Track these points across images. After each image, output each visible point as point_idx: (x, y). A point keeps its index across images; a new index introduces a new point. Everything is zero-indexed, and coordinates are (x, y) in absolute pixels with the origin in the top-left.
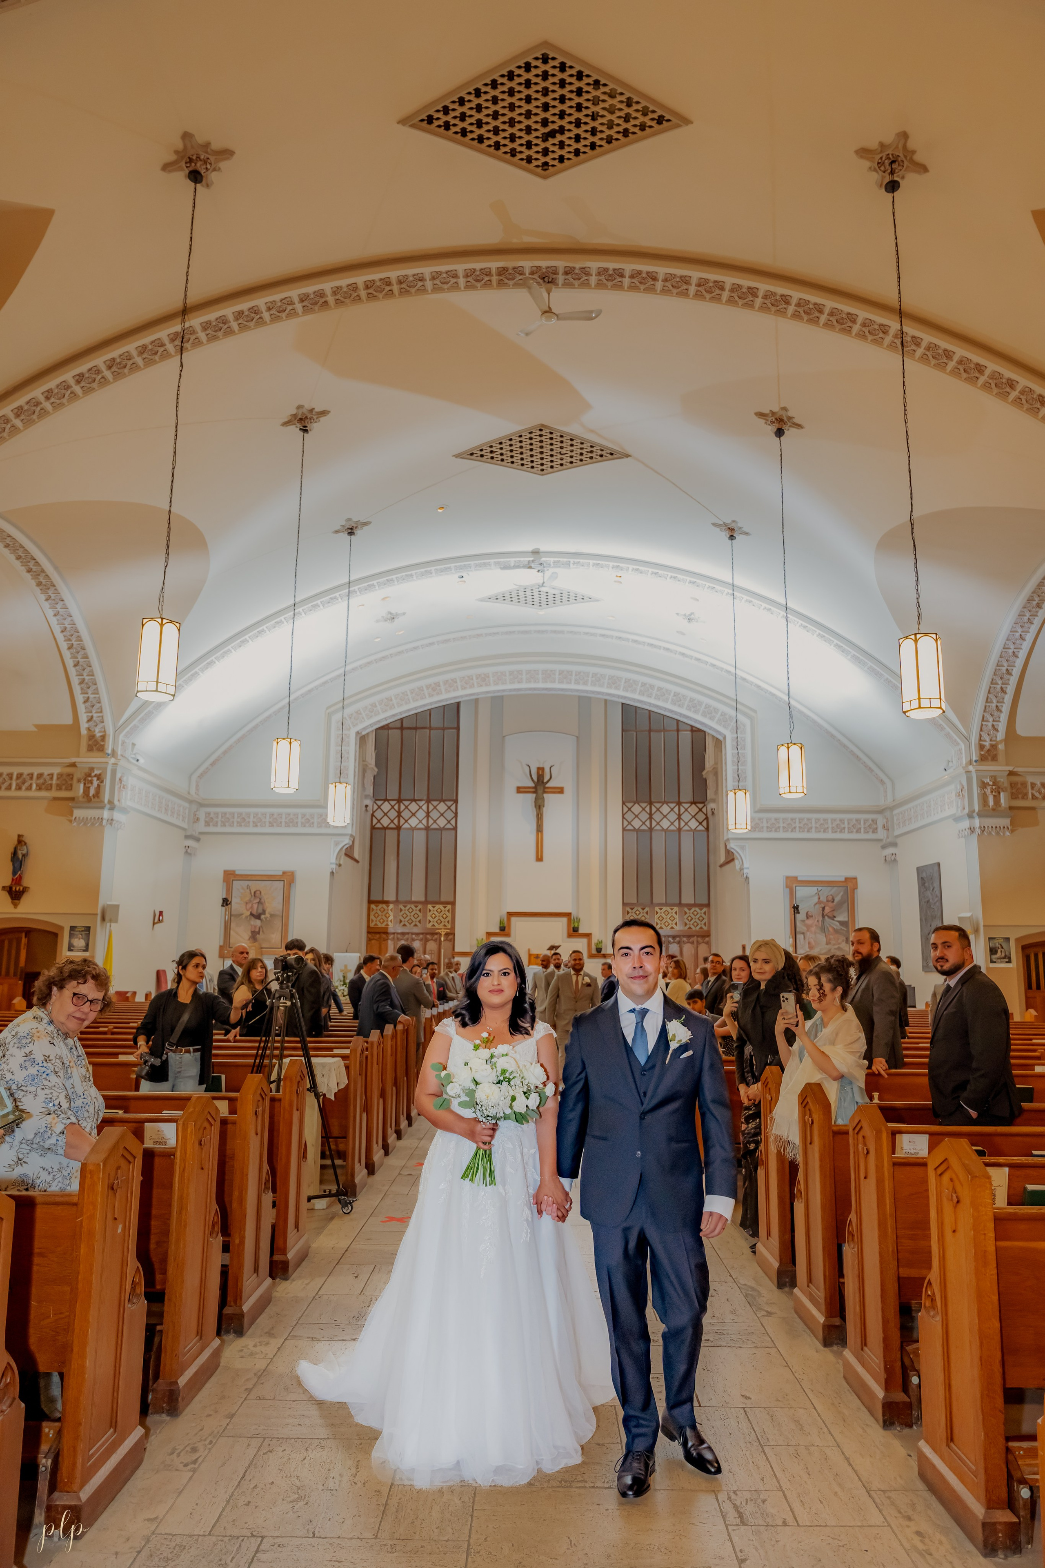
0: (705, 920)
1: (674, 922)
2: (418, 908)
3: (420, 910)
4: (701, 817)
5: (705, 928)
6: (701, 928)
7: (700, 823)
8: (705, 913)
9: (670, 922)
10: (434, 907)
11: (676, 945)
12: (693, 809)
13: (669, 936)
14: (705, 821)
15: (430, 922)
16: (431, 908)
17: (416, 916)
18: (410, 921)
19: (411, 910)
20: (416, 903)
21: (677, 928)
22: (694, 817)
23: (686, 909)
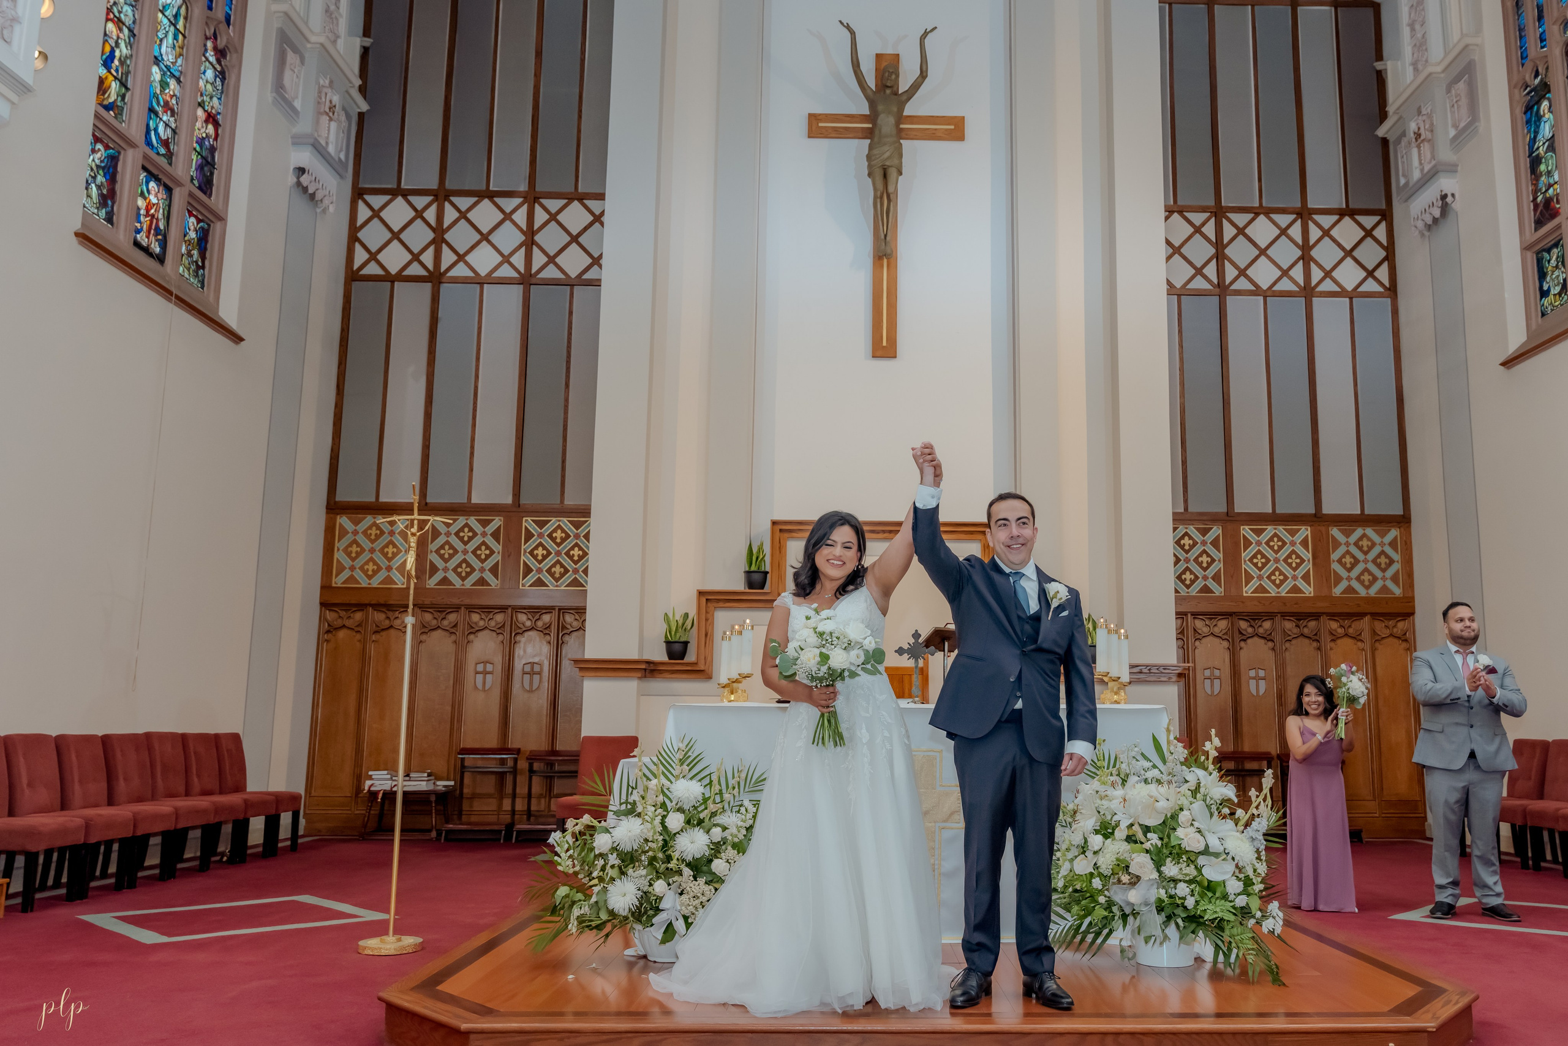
0: (1396, 567)
1: (1300, 572)
2: (491, 528)
3: (496, 535)
4: (1371, 254)
5: (1397, 591)
6: (1384, 589)
7: (1370, 274)
8: (1393, 544)
9: (1289, 572)
10: (541, 524)
11: (1307, 641)
12: (1348, 231)
13: (1284, 615)
14: (1385, 266)
15: (528, 570)
16: (534, 529)
17: (483, 552)
18: (463, 570)
19: (466, 534)
20: (485, 511)
21: (1308, 590)
22: (1349, 253)
23: (1335, 532)
